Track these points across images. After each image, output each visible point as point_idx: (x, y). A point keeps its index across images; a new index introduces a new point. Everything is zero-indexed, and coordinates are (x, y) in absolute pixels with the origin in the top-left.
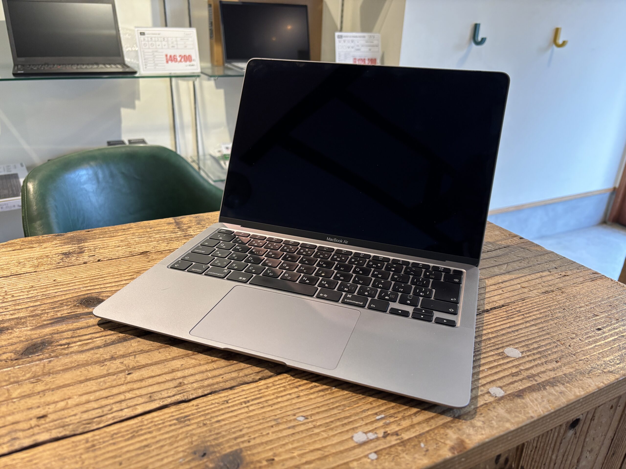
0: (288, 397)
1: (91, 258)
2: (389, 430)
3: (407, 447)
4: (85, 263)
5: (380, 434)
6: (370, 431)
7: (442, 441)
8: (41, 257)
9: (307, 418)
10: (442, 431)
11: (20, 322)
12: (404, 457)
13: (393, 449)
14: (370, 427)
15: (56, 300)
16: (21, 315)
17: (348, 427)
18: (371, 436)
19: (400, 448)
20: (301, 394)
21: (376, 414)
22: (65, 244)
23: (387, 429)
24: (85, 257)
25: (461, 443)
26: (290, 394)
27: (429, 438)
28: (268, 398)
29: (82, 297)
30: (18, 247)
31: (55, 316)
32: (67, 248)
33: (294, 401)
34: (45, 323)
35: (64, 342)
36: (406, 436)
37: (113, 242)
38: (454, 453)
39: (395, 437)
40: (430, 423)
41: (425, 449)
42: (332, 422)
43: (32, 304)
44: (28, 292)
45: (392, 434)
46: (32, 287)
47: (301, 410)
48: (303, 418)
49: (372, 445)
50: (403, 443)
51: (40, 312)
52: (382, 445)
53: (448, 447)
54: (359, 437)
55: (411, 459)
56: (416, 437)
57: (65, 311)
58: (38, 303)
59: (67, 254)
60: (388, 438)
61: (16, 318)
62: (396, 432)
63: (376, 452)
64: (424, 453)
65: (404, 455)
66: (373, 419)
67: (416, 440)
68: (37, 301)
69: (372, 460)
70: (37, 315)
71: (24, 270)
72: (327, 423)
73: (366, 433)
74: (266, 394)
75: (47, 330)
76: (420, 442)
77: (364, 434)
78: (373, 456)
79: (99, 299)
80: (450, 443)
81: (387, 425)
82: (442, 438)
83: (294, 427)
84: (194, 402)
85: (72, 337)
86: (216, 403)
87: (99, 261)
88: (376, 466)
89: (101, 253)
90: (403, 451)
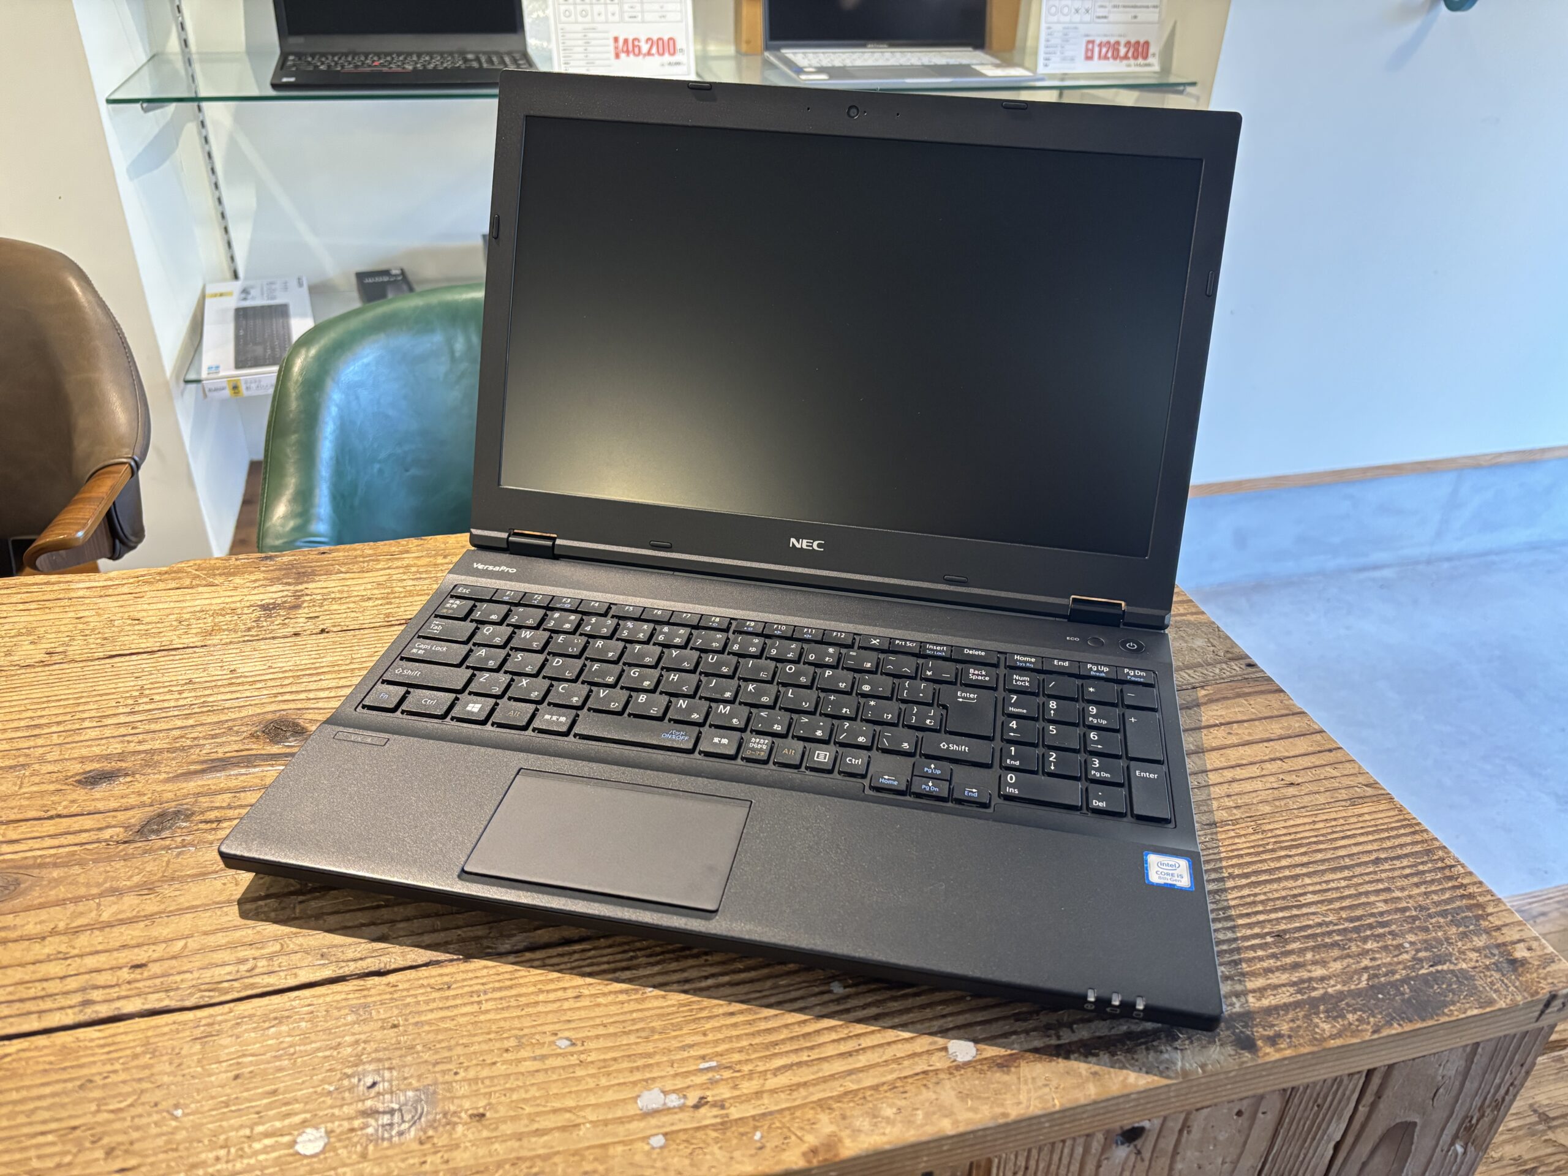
0: (560, 994)
1: (310, 625)
2: (711, 1095)
3: (729, 1134)
4: (296, 634)
5: (693, 1098)
6: (674, 1091)
7: (799, 1134)
8: (222, 612)
9: (573, 1044)
10: (810, 1114)
11: (150, 759)
12: (712, 1154)
13: (700, 1135)
14: (679, 1083)
15: (223, 718)
16: (157, 745)
17: (638, 1076)
18: (674, 1101)
19: (714, 1134)
20: (586, 992)
21: (703, 1058)
22: (273, 581)
23: (708, 1093)
24: (300, 621)
25: (831, 1143)
26: (565, 989)
27: (778, 1124)
28: (524, 990)
29: (270, 717)
30: (187, 582)
31: (214, 756)
32: (275, 593)
33: (566, 1005)
34: (193, 768)
35: (212, 815)
36: (735, 1113)
37: (361, 585)
38: (809, 1162)
39: (715, 1111)
40: (795, 1094)
41: (759, 1145)
42: (615, 1059)
43: (179, 723)
44: (180, 692)
45: (714, 1105)
46: (190, 682)
47: (573, 1025)
48: (568, 1043)
49: (665, 1119)
50: (724, 1125)
51: (189, 743)
52: (685, 1121)
53: (805, 1147)
54: (651, 1099)
55: (723, 1160)
56: (753, 1117)
57: (230, 747)
58: (191, 722)
59: (268, 608)
60: (703, 1110)
61: (145, 752)
62: (723, 1101)
63: (665, 1135)
64: (753, 1152)
65: (715, 1149)
66: (694, 1068)
67: (752, 1123)
68: (188, 716)
69: (653, 1148)
70: (183, 749)
71: (187, 640)
72: (605, 1060)
73: (665, 1093)
74: (521, 981)
75: (192, 785)
76: (756, 1128)
77: (662, 1095)
78: (658, 1141)
79: (297, 725)
80: (811, 1140)
81: (713, 1082)
82: (802, 1128)
83: (543, 1058)
84: (391, 978)
85: (230, 807)
86: (429, 985)
87: (323, 631)
88: (655, 1160)
89: (332, 613)
90: (716, 1141)
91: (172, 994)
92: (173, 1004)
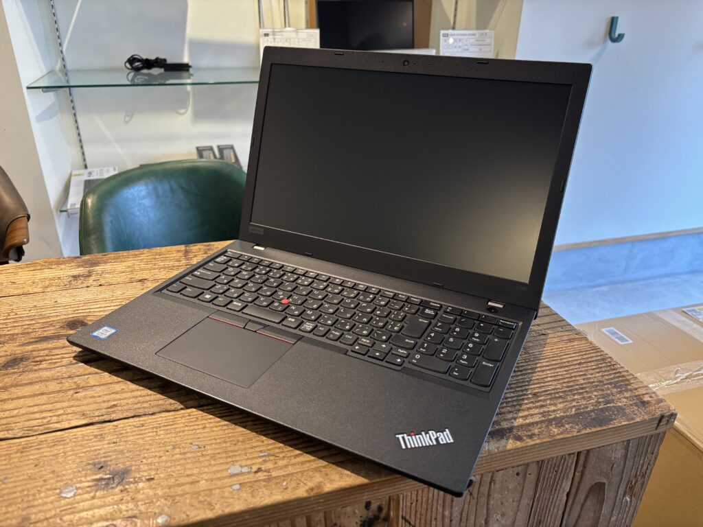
0: (196, 427)
1: (95, 283)
2: (263, 467)
3: (271, 483)
4: (88, 287)
5: (255, 468)
6: (246, 466)
7: (305, 482)
8: (53, 279)
9: (199, 448)
10: (311, 473)
11: (12, 337)
12: (263, 492)
13: (257, 484)
14: (249, 462)
15: (49, 320)
16: (16, 331)
17: (229, 460)
18: (245, 470)
19: (264, 483)
20: (208, 426)
21: (261, 452)
22: (79, 266)
23: (263, 466)
24: (91, 281)
25: (319, 486)
26: (198, 425)
27: (295, 478)
28: (179, 426)
29: (71, 319)
30: (39, 267)
31: (42, 336)
32: (79, 271)
33: (198, 431)
34: (31, 340)
35: (37, 359)
36: (274, 474)
37: (120, 267)
38: (309, 494)
39: (265, 474)
40: (304, 466)
41: (285, 487)
42: (219, 453)
43: (27, 323)
44: (30, 311)
45: (265, 471)
46: (35, 306)
47: (200, 440)
48: (197, 447)
49: (240, 477)
50: (269, 479)
51: (31, 330)
52: (251, 477)
53: (307, 488)
54: (235, 469)
55: (267, 494)
56: (283, 476)
57: (50, 331)
58: (33, 322)
59: (75, 277)
60: (259, 474)
61: (11, 334)
62: (269, 469)
63: (240, 484)
64: (282, 490)
65: (264, 490)
66: (256, 456)
67: (282, 478)
68: (32, 320)
69: (234, 490)
70: (28, 333)
71: (35, 290)
72: (214, 454)
73: (241, 467)
74: (178, 422)
75: (30, 348)
76: (284, 480)
77: (240, 468)
78: (237, 487)
79: (84, 322)
80: (310, 484)
81: (265, 461)
82: (306, 480)
83: (184, 453)
84: (115, 423)
85: (47, 355)
86: (133, 425)
87: (100, 285)
88: (234, 495)
89: (105, 278)
90: (265, 486)
91: (10, 432)
92: (10, 436)
